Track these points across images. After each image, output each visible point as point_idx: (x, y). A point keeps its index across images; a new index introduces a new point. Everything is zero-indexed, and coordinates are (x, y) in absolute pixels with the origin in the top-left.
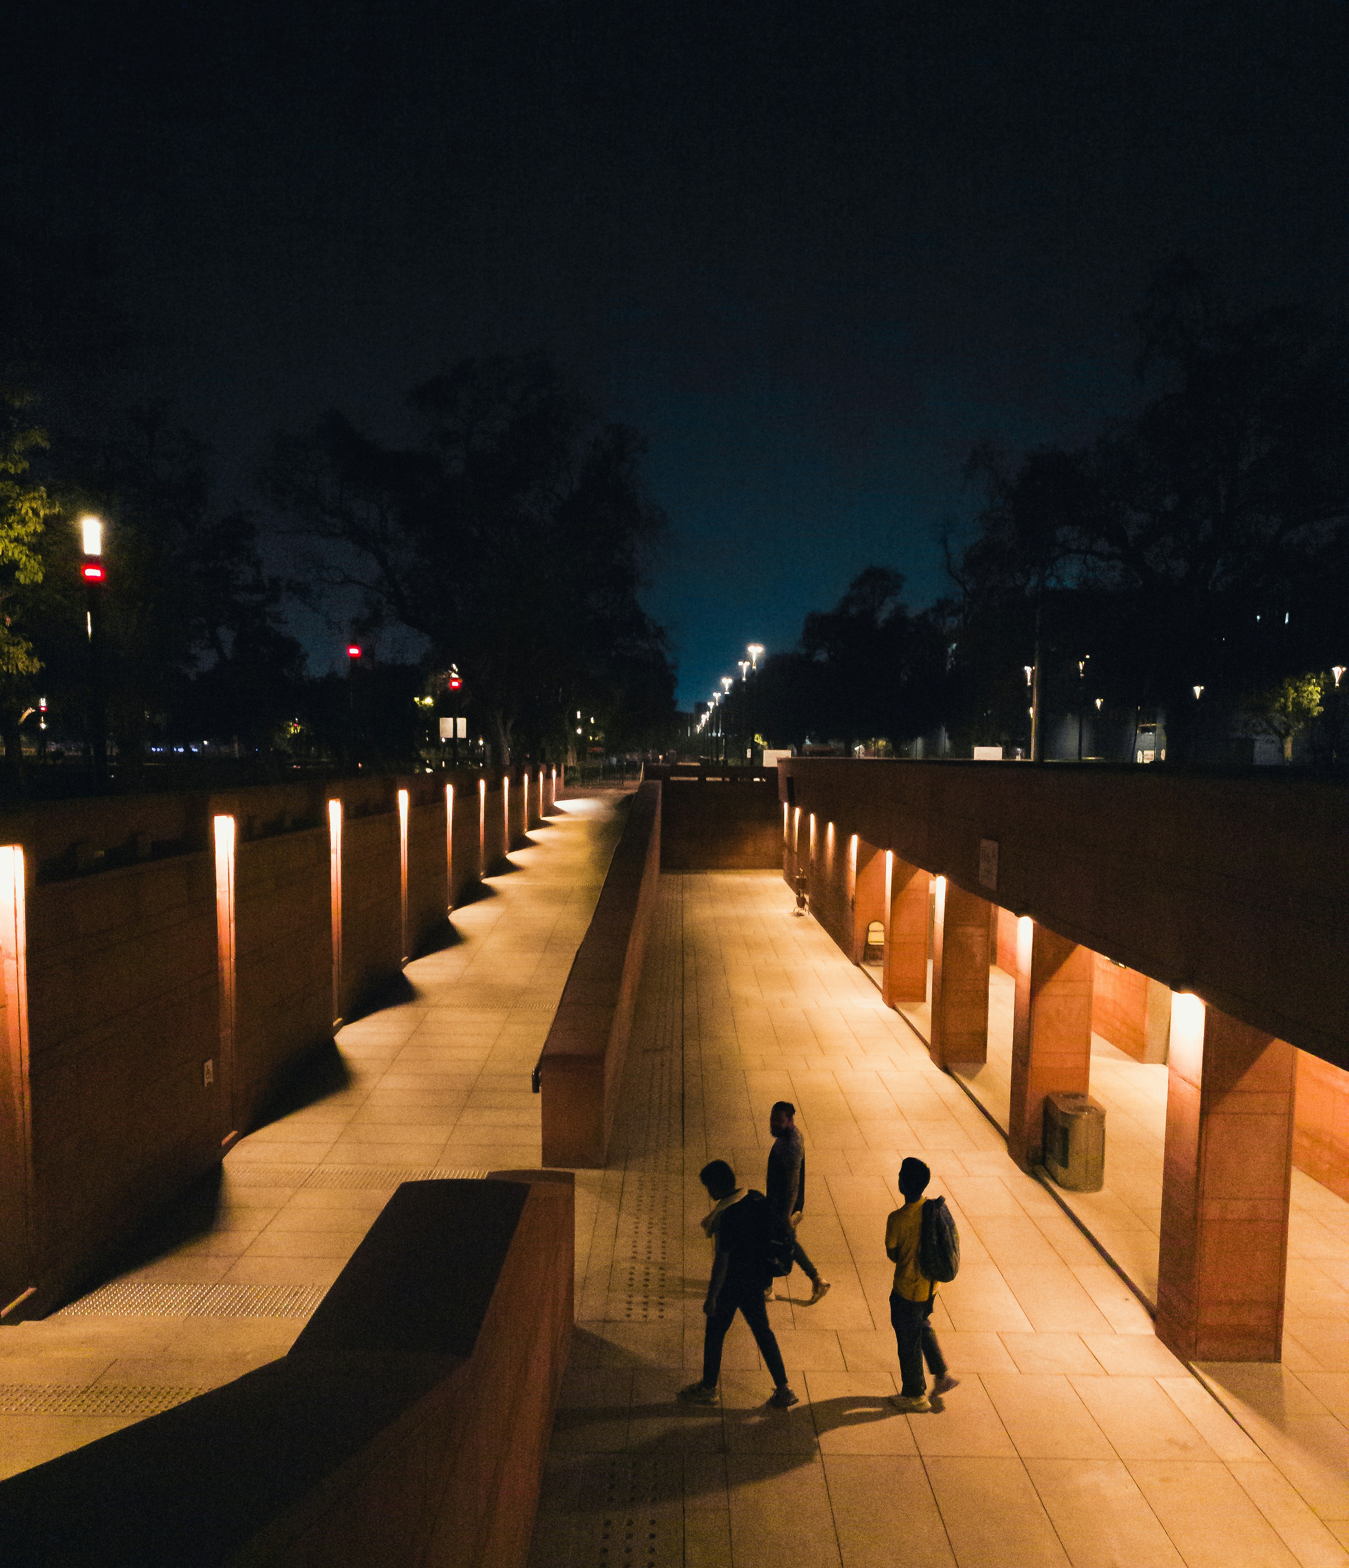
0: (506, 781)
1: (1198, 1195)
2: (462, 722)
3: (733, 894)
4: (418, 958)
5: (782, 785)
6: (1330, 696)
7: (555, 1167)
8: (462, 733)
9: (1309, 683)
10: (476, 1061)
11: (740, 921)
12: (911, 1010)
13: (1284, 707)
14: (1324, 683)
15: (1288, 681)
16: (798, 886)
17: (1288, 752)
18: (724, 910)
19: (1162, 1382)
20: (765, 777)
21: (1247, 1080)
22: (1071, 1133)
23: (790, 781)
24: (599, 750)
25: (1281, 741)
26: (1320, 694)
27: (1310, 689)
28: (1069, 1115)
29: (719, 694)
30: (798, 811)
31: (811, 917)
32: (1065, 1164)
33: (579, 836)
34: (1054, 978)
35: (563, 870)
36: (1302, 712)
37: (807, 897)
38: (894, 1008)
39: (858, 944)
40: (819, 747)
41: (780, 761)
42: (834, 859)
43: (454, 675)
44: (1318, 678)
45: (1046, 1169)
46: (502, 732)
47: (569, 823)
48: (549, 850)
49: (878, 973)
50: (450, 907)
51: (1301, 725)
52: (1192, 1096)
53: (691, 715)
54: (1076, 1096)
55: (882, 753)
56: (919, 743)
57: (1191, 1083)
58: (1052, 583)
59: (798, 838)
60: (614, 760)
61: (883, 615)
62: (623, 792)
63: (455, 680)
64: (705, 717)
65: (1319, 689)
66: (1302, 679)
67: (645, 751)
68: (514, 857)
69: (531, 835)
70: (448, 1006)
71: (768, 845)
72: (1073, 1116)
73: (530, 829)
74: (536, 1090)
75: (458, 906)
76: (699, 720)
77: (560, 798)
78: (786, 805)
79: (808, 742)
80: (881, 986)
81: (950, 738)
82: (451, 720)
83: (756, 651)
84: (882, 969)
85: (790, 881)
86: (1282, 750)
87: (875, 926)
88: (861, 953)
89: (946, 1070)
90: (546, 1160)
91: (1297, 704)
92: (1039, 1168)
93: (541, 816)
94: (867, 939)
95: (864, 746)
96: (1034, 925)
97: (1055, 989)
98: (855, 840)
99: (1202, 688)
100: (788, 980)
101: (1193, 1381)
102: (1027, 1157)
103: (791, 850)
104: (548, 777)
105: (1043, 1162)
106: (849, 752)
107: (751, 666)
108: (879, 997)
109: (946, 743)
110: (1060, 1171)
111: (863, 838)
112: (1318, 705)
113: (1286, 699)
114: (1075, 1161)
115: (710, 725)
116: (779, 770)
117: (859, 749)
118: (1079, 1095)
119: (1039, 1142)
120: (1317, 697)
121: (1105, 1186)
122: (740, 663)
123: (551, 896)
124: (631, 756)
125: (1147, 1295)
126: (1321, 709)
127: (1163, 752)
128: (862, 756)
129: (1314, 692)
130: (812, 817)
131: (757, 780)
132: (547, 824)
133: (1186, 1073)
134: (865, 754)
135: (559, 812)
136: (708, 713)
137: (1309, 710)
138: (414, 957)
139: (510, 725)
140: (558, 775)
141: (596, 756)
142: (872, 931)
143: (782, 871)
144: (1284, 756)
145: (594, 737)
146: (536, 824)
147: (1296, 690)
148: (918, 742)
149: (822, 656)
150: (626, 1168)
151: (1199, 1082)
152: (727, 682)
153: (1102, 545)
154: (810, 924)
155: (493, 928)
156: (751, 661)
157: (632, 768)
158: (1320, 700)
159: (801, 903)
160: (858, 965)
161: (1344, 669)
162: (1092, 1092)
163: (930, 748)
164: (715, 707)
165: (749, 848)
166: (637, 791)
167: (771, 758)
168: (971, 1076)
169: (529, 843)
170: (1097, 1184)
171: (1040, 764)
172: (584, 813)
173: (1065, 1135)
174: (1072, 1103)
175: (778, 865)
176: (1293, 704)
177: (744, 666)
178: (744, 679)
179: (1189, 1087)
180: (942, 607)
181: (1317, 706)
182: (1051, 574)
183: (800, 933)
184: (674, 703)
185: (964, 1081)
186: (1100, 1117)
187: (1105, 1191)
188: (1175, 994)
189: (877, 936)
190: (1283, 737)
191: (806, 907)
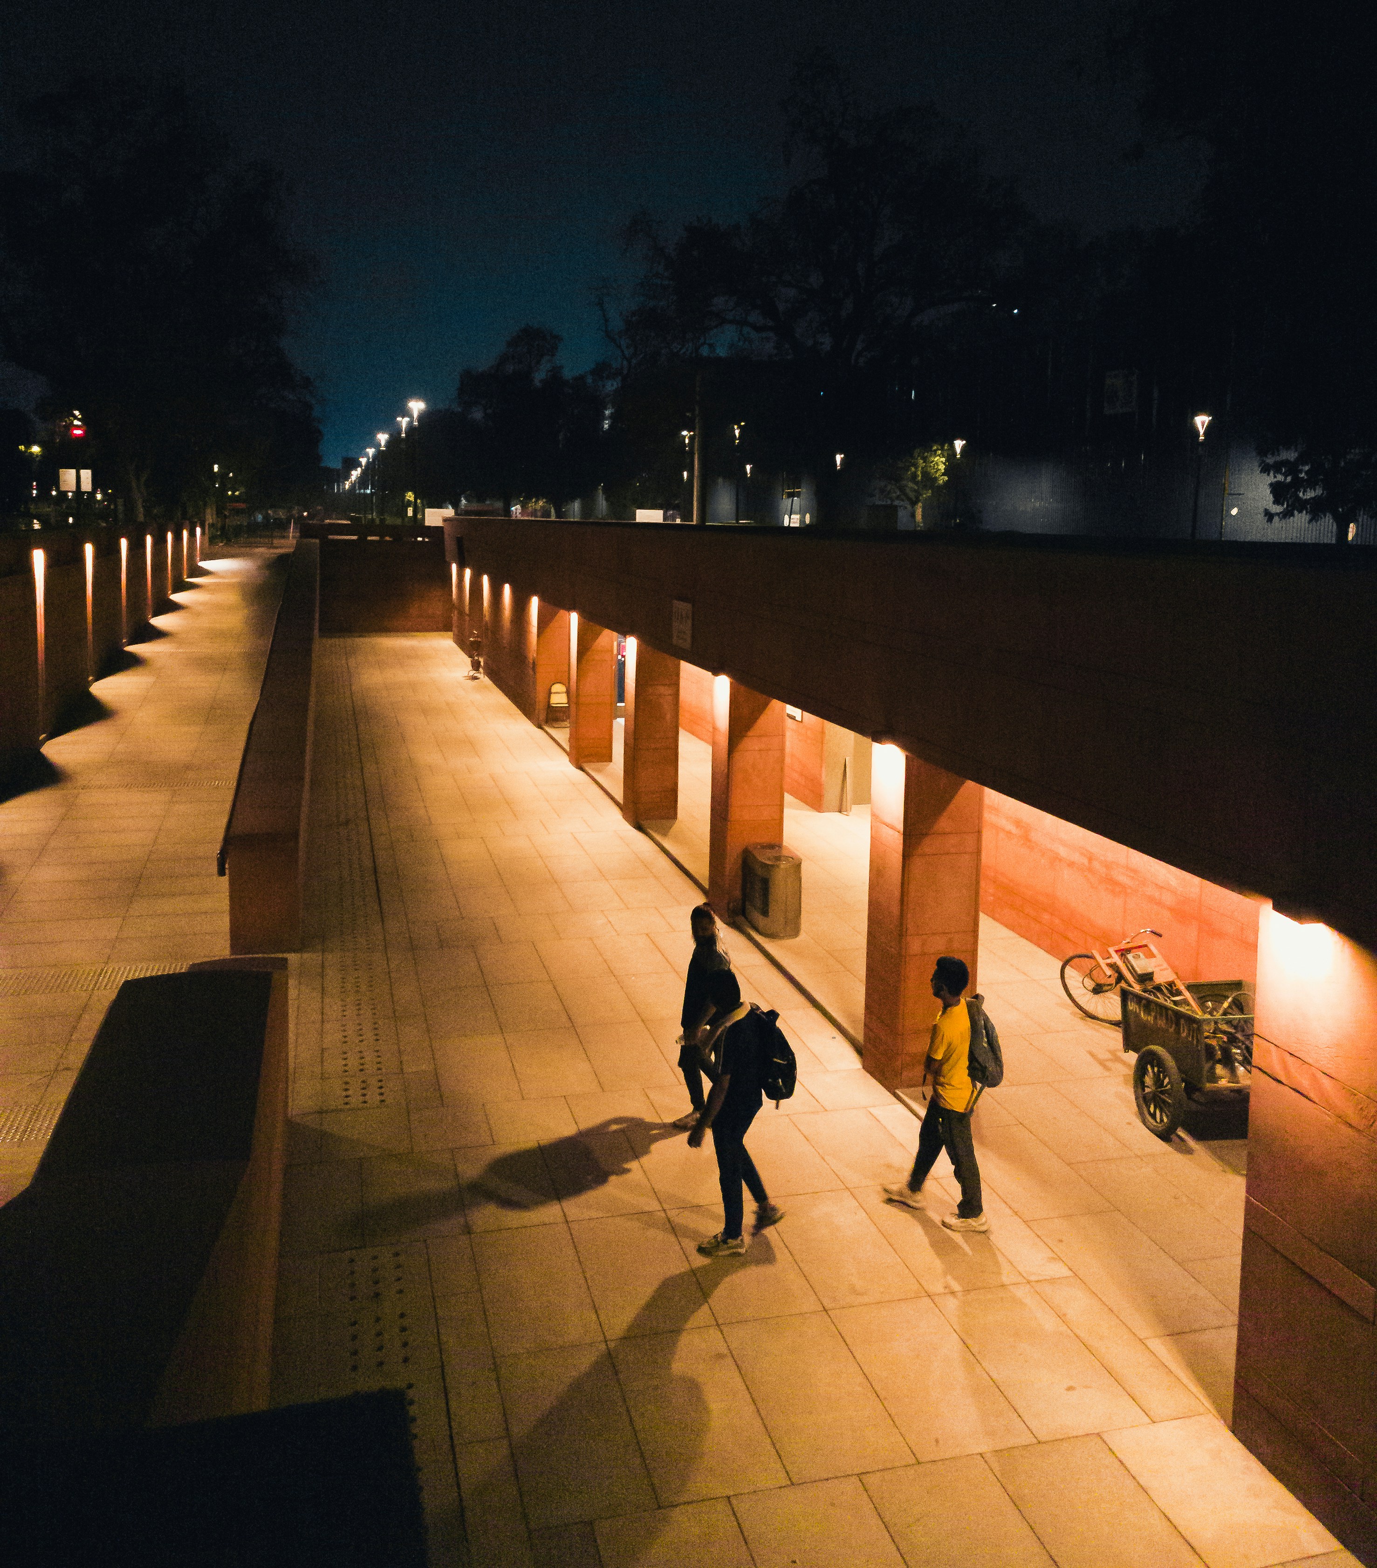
0: (149, 539)
1: (901, 933)
2: (86, 475)
3: (402, 659)
4: (60, 735)
5: (450, 544)
6: (953, 467)
7: (245, 954)
8: (87, 484)
9: (936, 455)
10: (143, 846)
11: (413, 686)
12: (599, 771)
13: (915, 475)
14: (948, 454)
15: (916, 452)
16: (470, 648)
17: (919, 516)
18: (397, 675)
19: (872, 1110)
20: (428, 537)
21: (944, 823)
22: (771, 884)
23: (459, 541)
24: (242, 506)
25: (913, 508)
26: (944, 464)
27: (936, 459)
28: (768, 865)
29: (373, 450)
30: (468, 573)
31: (485, 680)
32: (765, 913)
33: (232, 598)
34: (750, 734)
35: (215, 635)
36: (929, 480)
37: (481, 660)
38: (582, 769)
39: (540, 706)
40: (475, 506)
41: (445, 520)
42: (512, 621)
43: (76, 422)
44: (942, 449)
45: (746, 918)
46: (134, 485)
47: (218, 584)
48: (198, 614)
49: (562, 735)
50: (91, 678)
51: (930, 492)
52: (894, 840)
53: (338, 471)
54: (772, 847)
55: (539, 514)
56: (576, 506)
57: (893, 828)
58: (705, 351)
59: (470, 598)
60: (260, 518)
61: (539, 376)
62: (272, 551)
63: (77, 427)
64: (355, 474)
65: (943, 459)
66: (929, 449)
67: (290, 509)
68: (159, 622)
69: (177, 597)
70: (100, 787)
71: (436, 608)
72: (772, 866)
73: (174, 592)
74: (221, 872)
75: (99, 677)
76: (347, 477)
77: (206, 557)
78: (454, 567)
79: (464, 502)
80: (568, 749)
81: (607, 500)
82: (73, 472)
83: (417, 406)
84: (568, 730)
85: (461, 642)
86: (913, 515)
87: (558, 688)
88: (542, 716)
89: (639, 828)
90: (234, 948)
91: (925, 474)
92: (740, 919)
93: (185, 577)
94: (549, 702)
95: (522, 507)
96: (731, 684)
97: (751, 745)
98: (535, 602)
99: (842, 456)
100: (470, 745)
101: (900, 1107)
102: (729, 909)
103: (461, 613)
104: (192, 534)
105: (743, 912)
106: (508, 512)
107: (411, 422)
108: (565, 759)
109: (602, 504)
110: (761, 921)
111: (542, 599)
112: (943, 474)
113: (916, 468)
114: (775, 909)
115: (362, 481)
116: (445, 531)
117: (516, 509)
118: (775, 845)
119: (738, 893)
120: (942, 467)
121: (802, 932)
122: (399, 419)
123: (204, 664)
124: (274, 512)
125: (851, 1031)
126: (946, 478)
127: (808, 516)
128: (519, 517)
129: (939, 463)
130: (485, 579)
131: (420, 539)
132: (193, 586)
133: (888, 820)
134: (522, 514)
135: (204, 573)
136: (359, 469)
137: (936, 479)
138: (52, 735)
139: (143, 480)
140: (203, 533)
141: (238, 512)
142: (554, 693)
143: (451, 634)
144: (915, 522)
145: (233, 492)
146: (181, 586)
147: (925, 459)
148: (576, 504)
149: (477, 414)
150: (323, 951)
151: (901, 827)
152: (383, 438)
153: (755, 317)
154: (486, 687)
155: (145, 700)
156: (411, 416)
157: (282, 526)
158: (945, 469)
159: (476, 666)
160: (540, 727)
161: (964, 442)
162: (785, 842)
163: (587, 510)
164: (368, 462)
165: (414, 611)
166: (292, 550)
167: (434, 517)
168: (665, 833)
169: (175, 607)
170: (796, 932)
171: (701, 527)
172: (234, 573)
173: (766, 884)
174: (770, 853)
175: (446, 627)
176: (922, 473)
177: (404, 422)
178: (403, 435)
179: (891, 832)
180: (601, 370)
181: (942, 476)
182: (704, 343)
183: (477, 697)
184: (319, 458)
185: (658, 837)
186: (797, 866)
187: (802, 936)
188: (876, 746)
189: (559, 698)
190: (914, 503)
191: (481, 670)
